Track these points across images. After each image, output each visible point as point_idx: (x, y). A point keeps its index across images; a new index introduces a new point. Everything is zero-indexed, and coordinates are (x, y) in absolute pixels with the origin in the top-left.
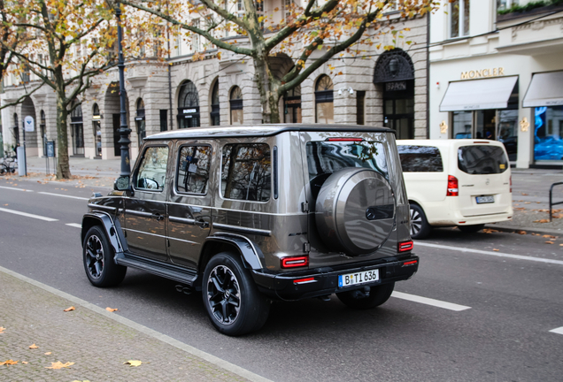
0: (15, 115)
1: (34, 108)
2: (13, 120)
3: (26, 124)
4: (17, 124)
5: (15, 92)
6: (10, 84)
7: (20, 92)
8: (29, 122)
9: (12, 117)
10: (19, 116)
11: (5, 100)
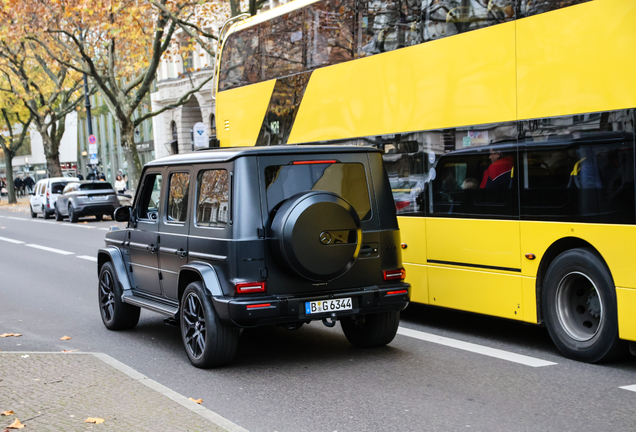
0: (173, 124)
1: (199, 111)
2: (170, 132)
3: (196, 135)
4: (175, 138)
5: (172, 88)
6: (165, 77)
7: (180, 88)
8: (200, 133)
9: (169, 126)
10: (179, 125)
11: (158, 102)
